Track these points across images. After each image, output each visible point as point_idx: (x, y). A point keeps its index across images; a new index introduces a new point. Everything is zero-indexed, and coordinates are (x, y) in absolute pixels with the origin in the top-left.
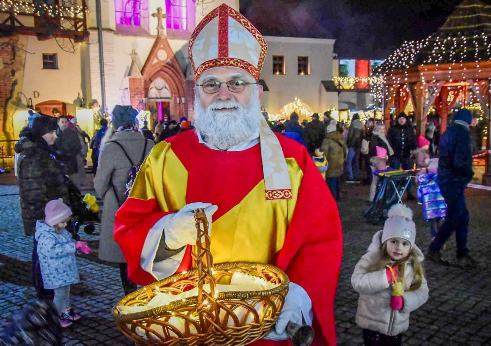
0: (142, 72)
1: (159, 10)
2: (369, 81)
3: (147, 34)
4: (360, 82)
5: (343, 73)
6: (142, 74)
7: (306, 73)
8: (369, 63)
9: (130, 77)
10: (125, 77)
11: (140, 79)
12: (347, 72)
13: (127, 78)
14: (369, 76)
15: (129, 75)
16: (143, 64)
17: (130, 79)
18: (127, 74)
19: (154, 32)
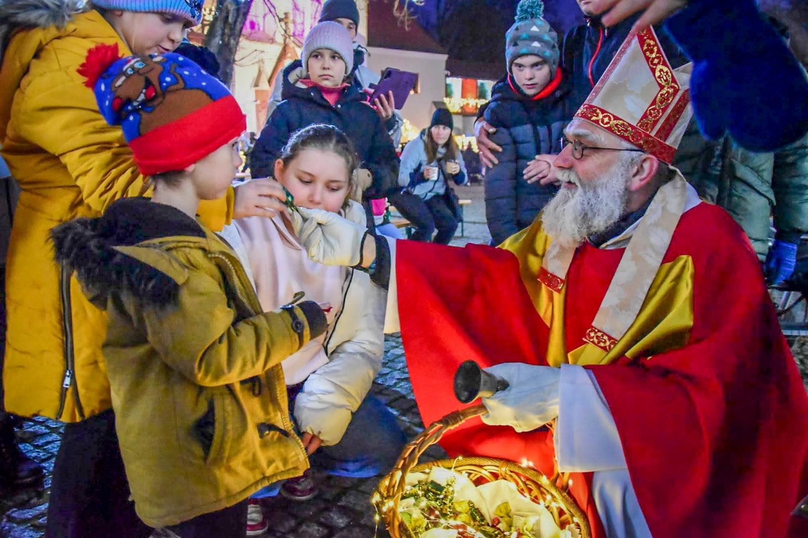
0: (270, 81)
1: (286, 14)
2: (477, 104)
3: (272, 41)
4: (468, 104)
5: (448, 94)
6: (270, 85)
7: (416, 92)
8: (477, 83)
9: (257, 88)
10: (251, 87)
11: (266, 92)
12: (452, 92)
13: (254, 89)
14: (477, 98)
15: (256, 85)
16: (269, 74)
17: (257, 92)
18: (253, 85)
19: (280, 39)
